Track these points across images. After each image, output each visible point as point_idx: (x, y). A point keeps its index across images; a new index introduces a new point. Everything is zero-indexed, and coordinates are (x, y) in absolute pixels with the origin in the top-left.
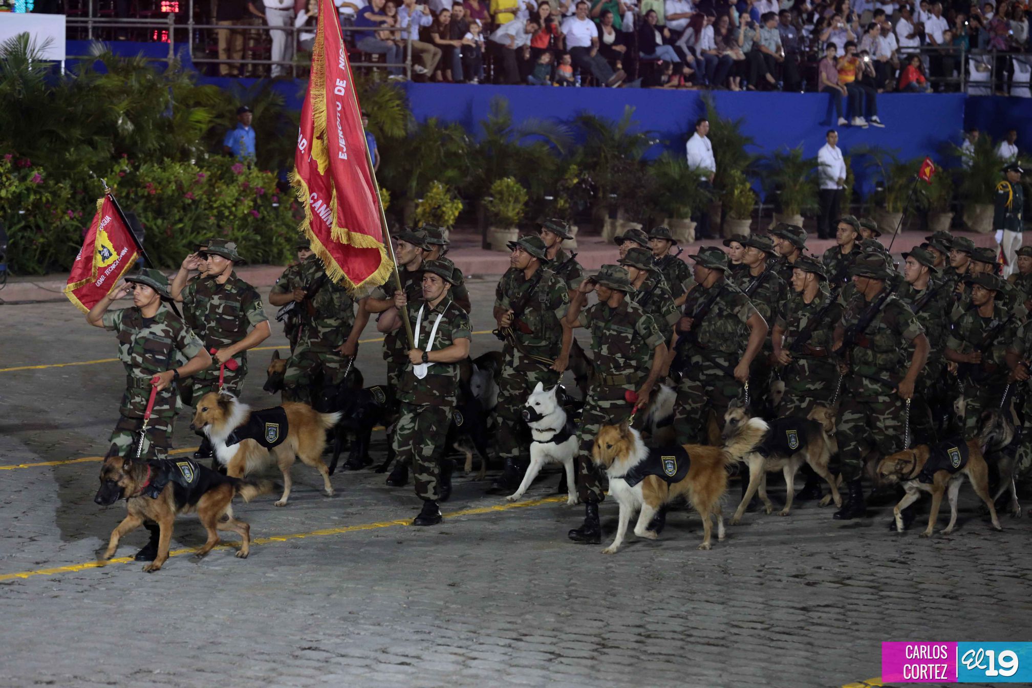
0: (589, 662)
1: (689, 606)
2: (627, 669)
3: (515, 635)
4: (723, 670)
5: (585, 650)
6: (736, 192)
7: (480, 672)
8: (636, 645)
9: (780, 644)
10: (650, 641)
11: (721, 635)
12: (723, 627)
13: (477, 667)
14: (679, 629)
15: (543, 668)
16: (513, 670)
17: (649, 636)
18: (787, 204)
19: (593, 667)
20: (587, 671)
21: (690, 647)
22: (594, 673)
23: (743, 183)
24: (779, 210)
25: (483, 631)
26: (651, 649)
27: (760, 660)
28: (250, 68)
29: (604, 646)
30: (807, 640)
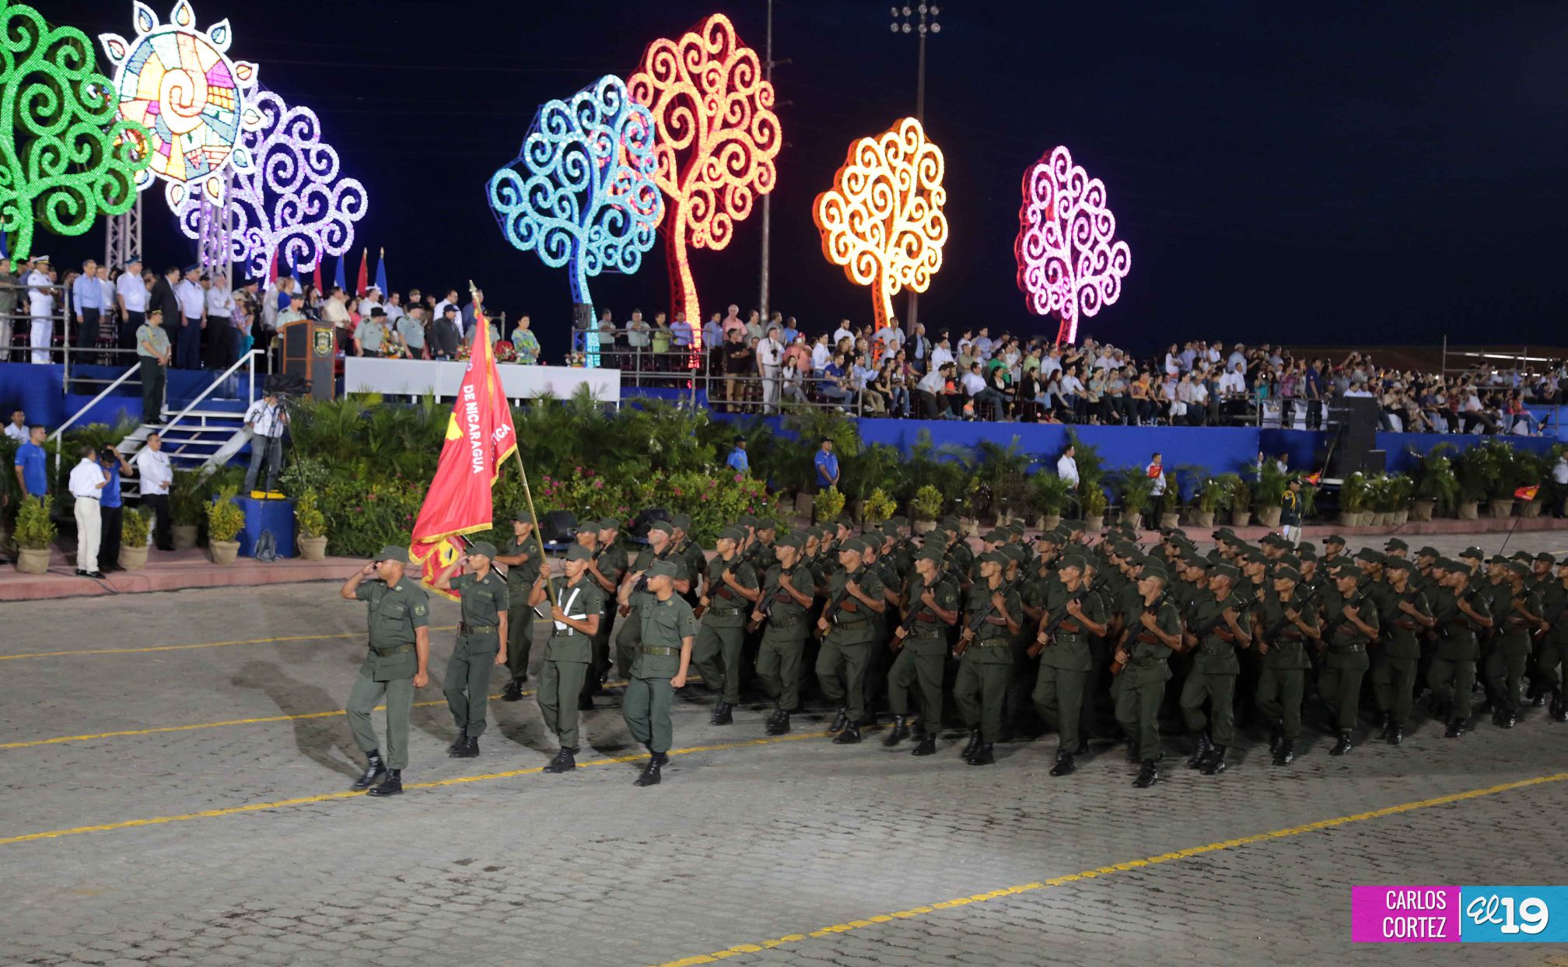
0: (980, 834)
1: (1053, 795)
2: (1008, 840)
3: (927, 814)
4: (1076, 842)
5: (977, 825)
6: (1093, 497)
7: (903, 841)
8: (1014, 823)
9: (1119, 824)
10: (1024, 819)
11: (1075, 816)
12: (1077, 811)
13: (900, 836)
14: (1045, 811)
15: (947, 837)
16: (926, 839)
17: (1023, 816)
18: (1130, 505)
19: (983, 838)
20: (978, 841)
21: (1053, 824)
22: (983, 842)
23: (1098, 490)
24: (1124, 510)
25: (905, 811)
26: (1025, 826)
27: (1105, 835)
28: (750, 407)
29: (991, 823)
30: (1138, 821)
